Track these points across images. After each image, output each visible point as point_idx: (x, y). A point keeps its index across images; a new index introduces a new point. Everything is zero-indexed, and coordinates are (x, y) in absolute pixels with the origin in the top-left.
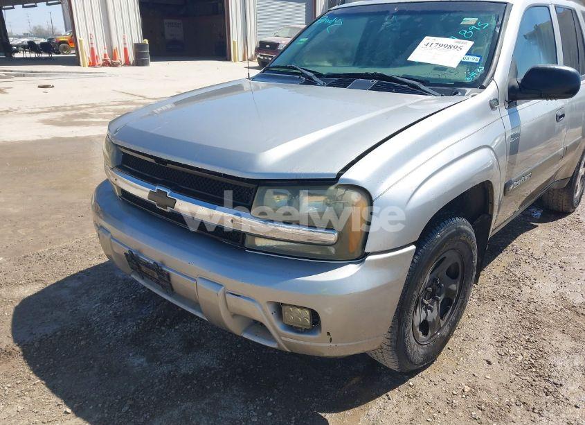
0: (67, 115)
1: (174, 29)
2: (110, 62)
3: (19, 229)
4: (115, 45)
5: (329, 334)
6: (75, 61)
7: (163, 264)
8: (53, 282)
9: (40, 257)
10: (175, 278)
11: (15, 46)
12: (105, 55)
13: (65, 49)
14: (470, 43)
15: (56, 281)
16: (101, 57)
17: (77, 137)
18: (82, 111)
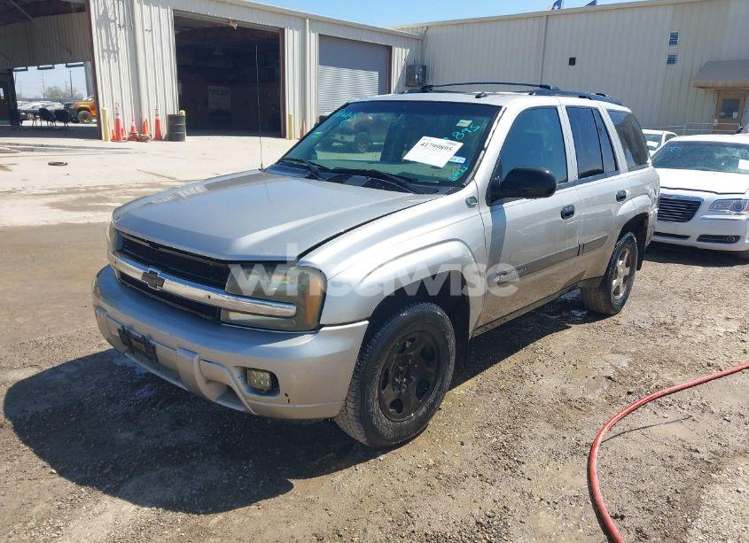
0: (81, 199)
1: (218, 98)
2: (138, 136)
3: (17, 317)
4: (145, 116)
5: (287, 395)
6: (95, 134)
7: (150, 337)
8: (48, 368)
9: (38, 345)
10: (160, 350)
11: (24, 111)
12: (132, 128)
13: (85, 117)
14: (460, 145)
15: (52, 366)
16: (128, 130)
17: (89, 223)
18: (97, 194)
